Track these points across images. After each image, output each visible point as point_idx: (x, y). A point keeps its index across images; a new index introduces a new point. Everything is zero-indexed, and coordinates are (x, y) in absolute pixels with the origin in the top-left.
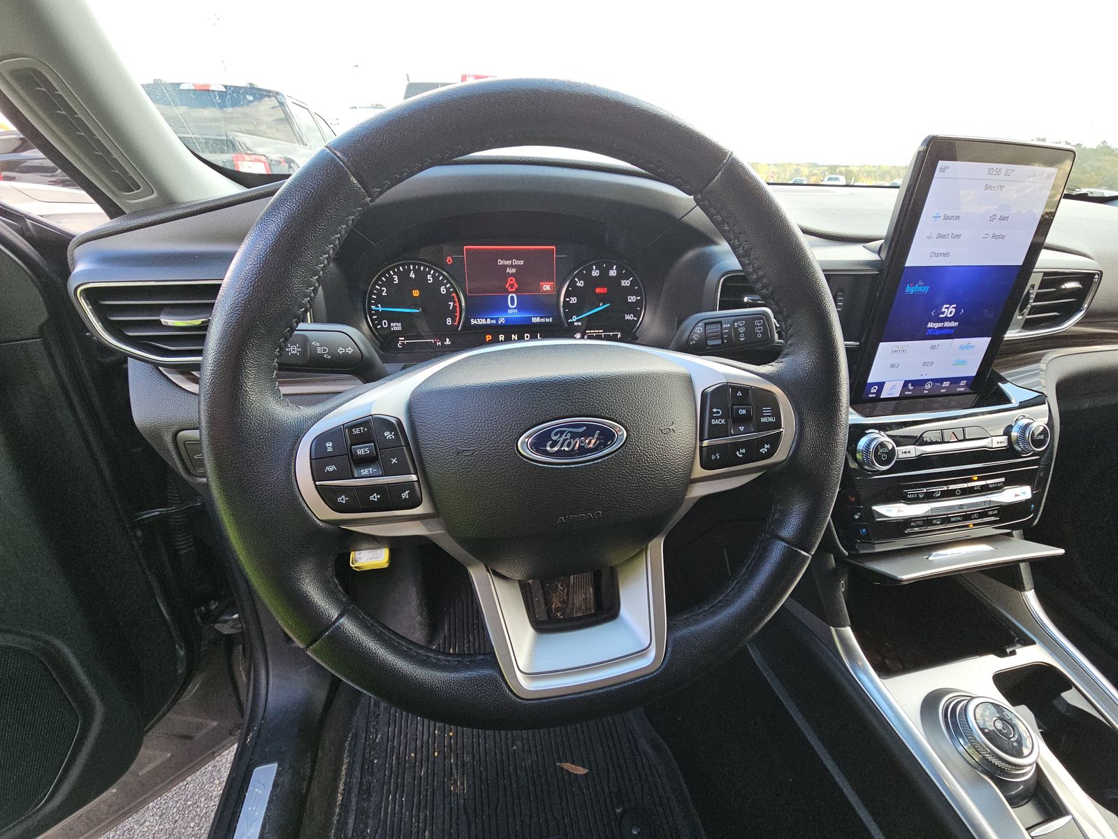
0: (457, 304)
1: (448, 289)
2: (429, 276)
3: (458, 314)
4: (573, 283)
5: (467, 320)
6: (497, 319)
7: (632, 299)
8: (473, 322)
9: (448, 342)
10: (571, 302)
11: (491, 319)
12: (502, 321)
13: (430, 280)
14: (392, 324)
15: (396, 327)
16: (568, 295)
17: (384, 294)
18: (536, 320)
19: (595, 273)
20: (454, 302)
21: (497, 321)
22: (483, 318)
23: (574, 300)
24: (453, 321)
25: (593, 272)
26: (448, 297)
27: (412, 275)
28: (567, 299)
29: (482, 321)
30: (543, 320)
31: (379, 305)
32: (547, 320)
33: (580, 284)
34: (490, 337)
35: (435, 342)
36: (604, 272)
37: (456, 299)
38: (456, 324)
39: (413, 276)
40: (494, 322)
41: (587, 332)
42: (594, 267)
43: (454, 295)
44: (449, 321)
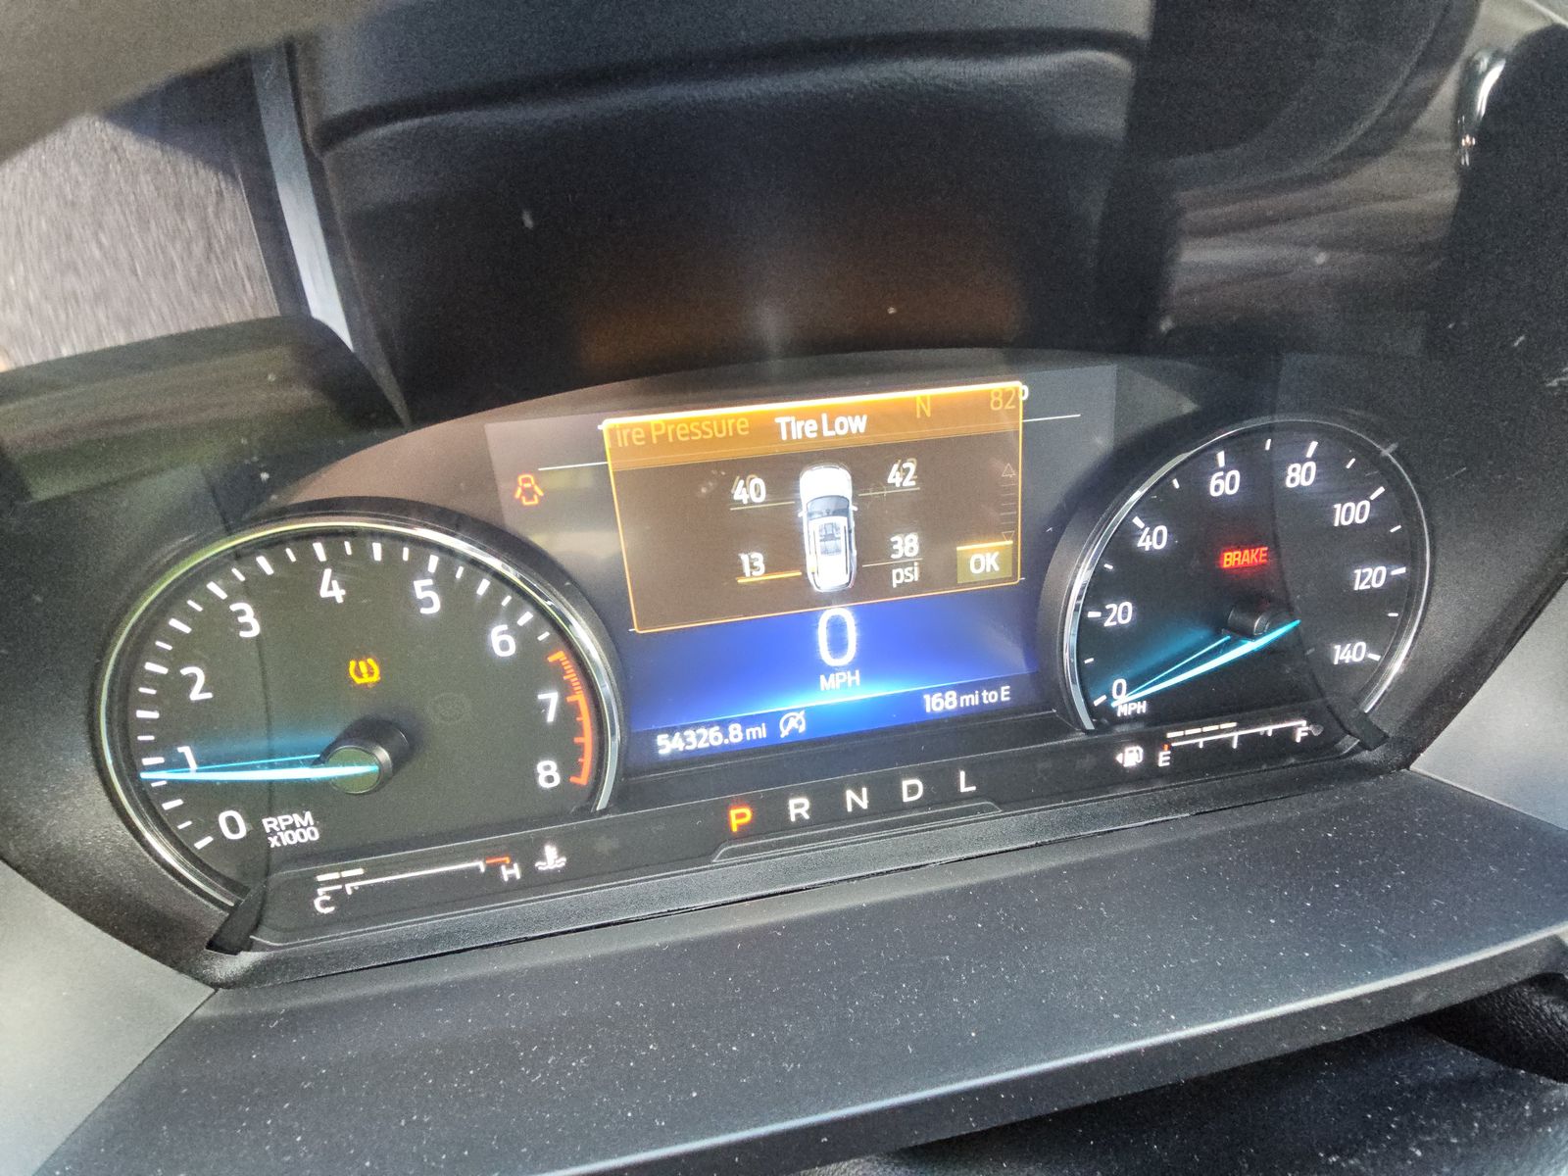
0: (580, 698)
1: (525, 637)
2: (418, 584)
3: (587, 739)
4: (1121, 546)
5: (638, 743)
6: (772, 720)
7: (1370, 577)
8: (667, 745)
9: (552, 859)
10: (1108, 623)
11: (746, 722)
12: (795, 724)
13: (429, 603)
14: (268, 824)
15: (293, 830)
16: (1099, 591)
17: (196, 694)
18: (941, 702)
19: (1224, 483)
20: (565, 690)
21: (774, 730)
22: (709, 725)
23: (1120, 614)
24: (569, 767)
25: (1213, 482)
26: (530, 669)
27: (331, 589)
28: (1093, 614)
29: (705, 738)
30: (971, 700)
31: (186, 750)
32: (990, 697)
33: (1153, 539)
34: (748, 812)
35: (494, 870)
36: (1261, 475)
37: (572, 675)
38: (583, 779)
39: (339, 594)
40: (760, 732)
41: (1170, 735)
42: (1221, 456)
43: (560, 656)
44: (547, 773)
